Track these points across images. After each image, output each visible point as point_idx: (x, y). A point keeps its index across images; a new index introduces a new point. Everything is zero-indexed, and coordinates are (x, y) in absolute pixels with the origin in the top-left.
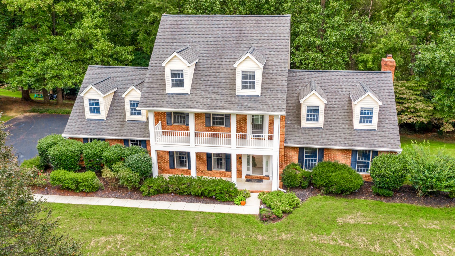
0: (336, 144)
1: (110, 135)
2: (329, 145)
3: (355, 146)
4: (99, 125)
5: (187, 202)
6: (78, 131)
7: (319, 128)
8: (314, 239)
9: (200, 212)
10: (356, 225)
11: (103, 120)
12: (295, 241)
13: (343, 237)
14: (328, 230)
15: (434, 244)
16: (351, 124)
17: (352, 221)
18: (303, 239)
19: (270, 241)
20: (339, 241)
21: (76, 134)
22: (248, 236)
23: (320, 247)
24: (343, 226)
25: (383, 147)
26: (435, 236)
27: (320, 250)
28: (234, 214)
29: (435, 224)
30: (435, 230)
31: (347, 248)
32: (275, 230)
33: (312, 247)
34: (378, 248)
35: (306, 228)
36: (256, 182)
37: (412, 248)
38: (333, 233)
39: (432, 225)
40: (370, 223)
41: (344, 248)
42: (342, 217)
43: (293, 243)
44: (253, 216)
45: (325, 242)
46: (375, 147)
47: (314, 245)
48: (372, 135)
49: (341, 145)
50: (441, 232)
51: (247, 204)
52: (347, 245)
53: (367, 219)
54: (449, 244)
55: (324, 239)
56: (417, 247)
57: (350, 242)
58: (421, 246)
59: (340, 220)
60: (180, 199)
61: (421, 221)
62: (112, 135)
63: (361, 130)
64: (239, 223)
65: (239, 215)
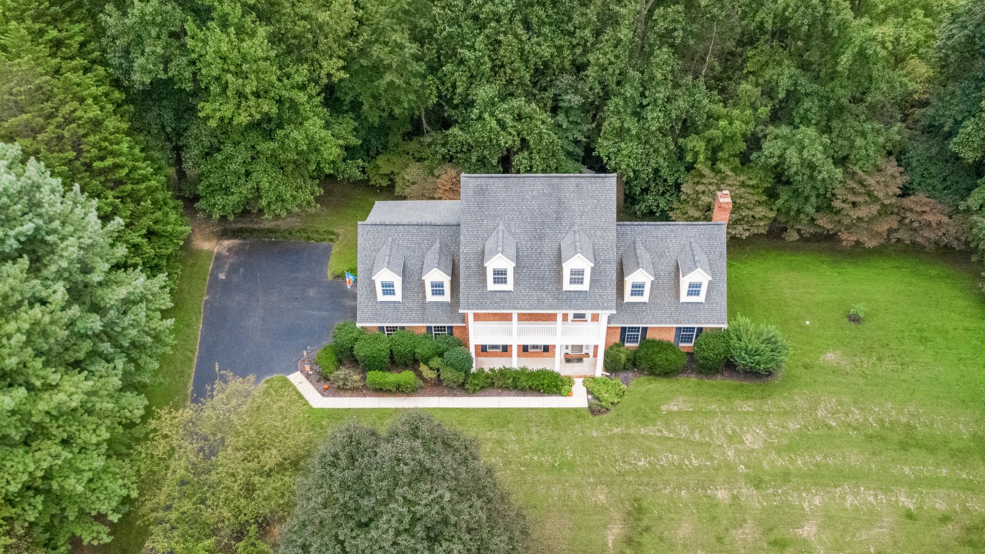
0: (661, 322)
1: (413, 322)
2: (654, 323)
3: (681, 323)
4: (395, 308)
5: (514, 396)
6: (374, 319)
7: (645, 303)
8: (643, 431)
9: (532, 409)
10: (679, 413)
11: (399, 302)
12: (626, 435)
13: (667, 426)
14: (654, 420)
15: (745, 428)
16: (678, 296)
17: (676, 409)
18: (632, 431)
19: (604, 437)
20: (664, 432)
21: (372, 322)
22: (583, 432)
23: (648, 440)
24: (667, 414)
25: (709, 323)
26: (747, 419)
27: (648, 442)
28: (565, 409)
29: (750, 406)
30: (747, 413)
31: (671, 438)
32: (606, 424)
33: (640, 439)
34: (697, 436)
35: (634, 420)
36: (577, 362)
37: (726, 433)
38: (658, 424)
39: (747, 406)
40: (692, 409)
41: (669, 438)
42: (666, 403)
43: (624, 437)
44: (583, 409)
45: (652, 434)
46: (701, 323)
47: (643, 437)
48: (699, 309)
49: (666, 323)
50: (754, 413)
51: (574, 394)
52: (671, 435)
53: (689, 405)
54: (757, 427)
55: (650, 430)
56: (730, 432)
57: (674, 432)
58: (734, 431)
59: (664, 408)
60: (506, 392)
61: (737, 403)
62: (414, 322)
63: (687, 303)
64: (572, 418)
65: (570, 409)
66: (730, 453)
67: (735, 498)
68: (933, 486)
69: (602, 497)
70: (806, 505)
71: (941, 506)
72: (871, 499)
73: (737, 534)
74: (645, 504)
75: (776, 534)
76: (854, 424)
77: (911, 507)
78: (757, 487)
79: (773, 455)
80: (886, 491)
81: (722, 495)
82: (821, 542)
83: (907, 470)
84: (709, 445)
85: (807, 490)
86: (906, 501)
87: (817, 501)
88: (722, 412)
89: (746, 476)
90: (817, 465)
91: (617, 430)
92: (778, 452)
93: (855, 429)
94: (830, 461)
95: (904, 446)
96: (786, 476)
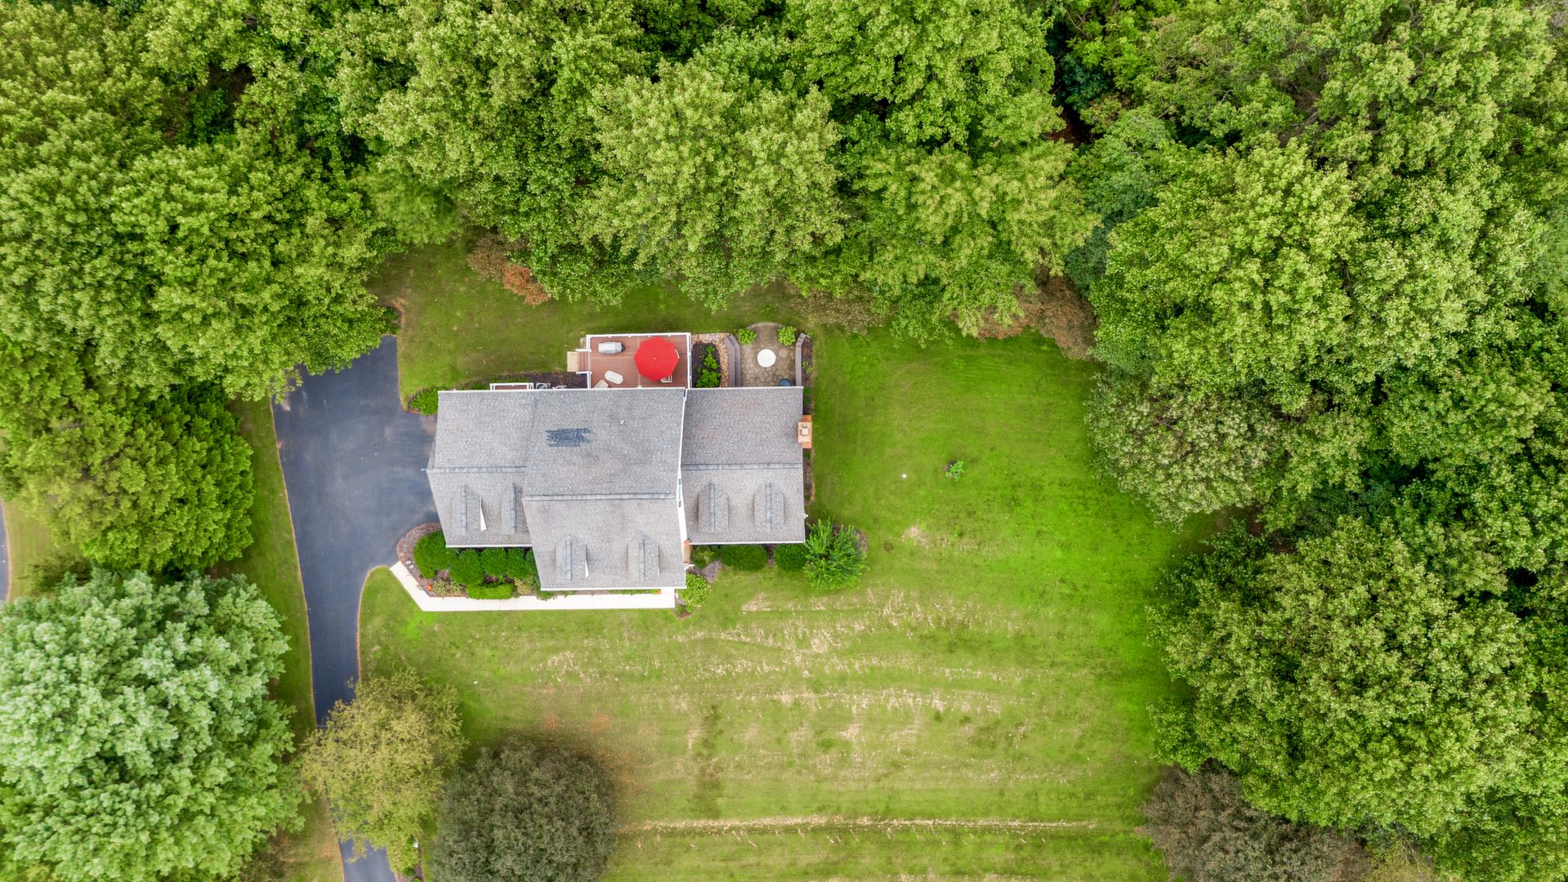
0: (741, 541)
2: (734, 541)
8: (723, 635)
10: (757, 614)
12: (708, 639)
13: (746, 629)
14: (734, 621)
15: (814, 631)
17: (754, 609)
18: (714, 636)
20: (742, 636)
22: (670, 638)
23: (727, 645)
24: (747, 616)
25: (788, 540)
26: (818, 620)
27: (727, 648)
28: (654, 610)
29: (823, 604)
30: (819, 612)
31: (747, 643)
32: (691, 627)
33: (720, 644)
34: (771, 641)
35: (716, 622)
37: (797, 636)
38: (738, 626)
39: (820, 604)
40: (769, 609)
41: (745, 644)
42: (747, 601)
44: (671, 610)
45: (731, 638)
46: (780, 540)
47: (723, 642)
50: (825, 612)
52: (748, 640)
53: (768, 603)
54: (826, 630)
55: (730, 634)
56: (800, 636)
57: (751, 636)
59: (744, 608)
61: (812, 600)
64: (660, 622)
65: (659, 610)
66: (798, 659)
67: (796, 703)
68: (965, 687)
69: (684, 705)
70: (854, 708)
71: (966, 708)
72: (910, 701)
73: (793, 736)
74: (720, 711)
75: (825, 736)
76: (914, 624)
77: (941, 709)
78: (817, 691)
79: (835, 660)
80: (925, 692)
81: (786, 698)
82: (860, 742)
83: (947, 671)
84: (779, 649)
85: (859, 693)
86: (938, 704)
87: (865, 702)
88: (797, 612)
89: (809, 680)
90: (872, 669)
91: (700, 635)
92: (840, 657)
93: (913, 629)
94: (883, 664)
95: (951, 648)
96: (843, 679)
